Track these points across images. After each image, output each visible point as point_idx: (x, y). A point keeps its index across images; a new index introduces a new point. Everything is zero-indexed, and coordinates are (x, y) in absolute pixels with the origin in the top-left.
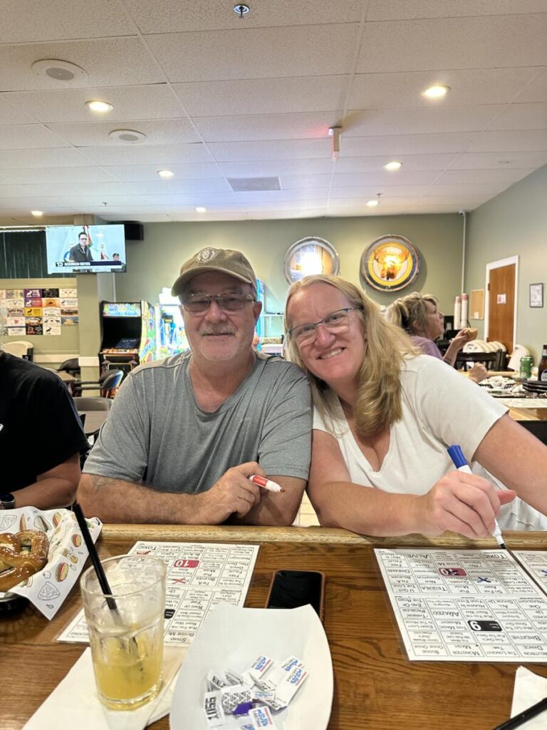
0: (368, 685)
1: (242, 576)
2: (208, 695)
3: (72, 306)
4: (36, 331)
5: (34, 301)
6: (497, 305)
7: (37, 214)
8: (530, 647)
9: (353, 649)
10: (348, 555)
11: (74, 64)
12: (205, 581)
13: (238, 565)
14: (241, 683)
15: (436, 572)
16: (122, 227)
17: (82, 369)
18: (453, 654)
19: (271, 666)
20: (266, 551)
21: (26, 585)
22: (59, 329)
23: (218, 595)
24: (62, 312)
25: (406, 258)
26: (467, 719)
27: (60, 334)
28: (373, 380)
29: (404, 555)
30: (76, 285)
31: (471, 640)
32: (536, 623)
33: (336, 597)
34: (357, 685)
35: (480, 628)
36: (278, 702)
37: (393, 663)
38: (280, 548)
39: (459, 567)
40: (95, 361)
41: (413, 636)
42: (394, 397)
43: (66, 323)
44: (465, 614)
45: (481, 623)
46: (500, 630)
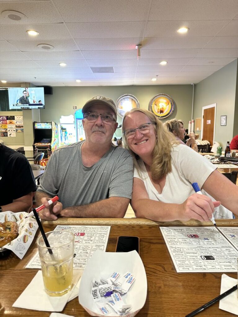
0: (160, 283)
1: (104, 239)
2: (94, 289)
3: (21, 124)
4: (4, 135)
5: (3, 122)
6: (207, 124)
7: (4, 82)
8: (227, 266)
9: (153, 269)
10: (149, 230)
11: (21, 13)
12: (88, 241)
13: (102, 234)
14: (107, 283)
15: (186, 236)
16: (43, 88)
17: (25, 152)
18: (195, 269)
19: (119, 276)
20: (114, 228)
21: (10, 244)
22: (15, 134)
23: (94, 247)
24: (16, 126)
25: (168, 104)
26: (202, 295)
27: (15, 136)
28: (159, 155)
29: (172, 229)
30: (22, 114)
31: (202, 264)
32: (228, 256)
33: (145, 247)
34: (156, 283)
35: (205, 259)
36: (123, 291)
37: (170, 274)
38: (119, 227)
39: (196, 234)
40: (31, 149)
41: (178, 263)
42: (168, 162)
43: (18, 131)
44: (199, 253)
45: (205, 257)
46: (214, 259)
